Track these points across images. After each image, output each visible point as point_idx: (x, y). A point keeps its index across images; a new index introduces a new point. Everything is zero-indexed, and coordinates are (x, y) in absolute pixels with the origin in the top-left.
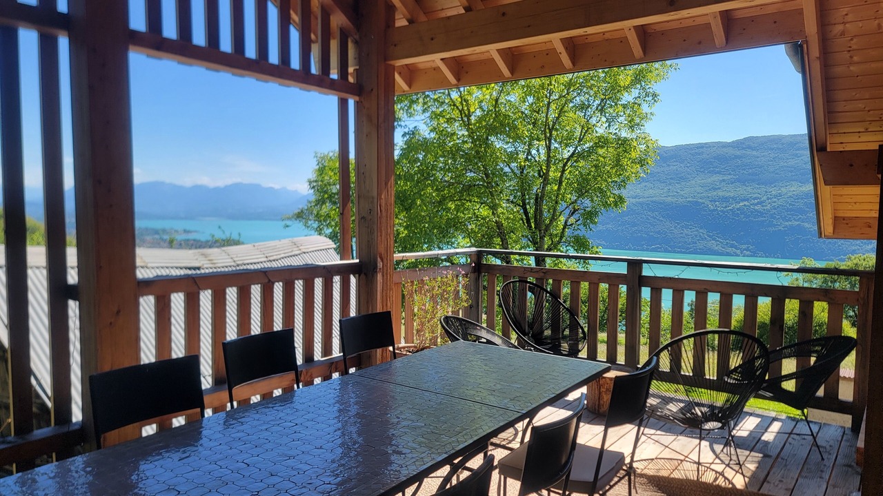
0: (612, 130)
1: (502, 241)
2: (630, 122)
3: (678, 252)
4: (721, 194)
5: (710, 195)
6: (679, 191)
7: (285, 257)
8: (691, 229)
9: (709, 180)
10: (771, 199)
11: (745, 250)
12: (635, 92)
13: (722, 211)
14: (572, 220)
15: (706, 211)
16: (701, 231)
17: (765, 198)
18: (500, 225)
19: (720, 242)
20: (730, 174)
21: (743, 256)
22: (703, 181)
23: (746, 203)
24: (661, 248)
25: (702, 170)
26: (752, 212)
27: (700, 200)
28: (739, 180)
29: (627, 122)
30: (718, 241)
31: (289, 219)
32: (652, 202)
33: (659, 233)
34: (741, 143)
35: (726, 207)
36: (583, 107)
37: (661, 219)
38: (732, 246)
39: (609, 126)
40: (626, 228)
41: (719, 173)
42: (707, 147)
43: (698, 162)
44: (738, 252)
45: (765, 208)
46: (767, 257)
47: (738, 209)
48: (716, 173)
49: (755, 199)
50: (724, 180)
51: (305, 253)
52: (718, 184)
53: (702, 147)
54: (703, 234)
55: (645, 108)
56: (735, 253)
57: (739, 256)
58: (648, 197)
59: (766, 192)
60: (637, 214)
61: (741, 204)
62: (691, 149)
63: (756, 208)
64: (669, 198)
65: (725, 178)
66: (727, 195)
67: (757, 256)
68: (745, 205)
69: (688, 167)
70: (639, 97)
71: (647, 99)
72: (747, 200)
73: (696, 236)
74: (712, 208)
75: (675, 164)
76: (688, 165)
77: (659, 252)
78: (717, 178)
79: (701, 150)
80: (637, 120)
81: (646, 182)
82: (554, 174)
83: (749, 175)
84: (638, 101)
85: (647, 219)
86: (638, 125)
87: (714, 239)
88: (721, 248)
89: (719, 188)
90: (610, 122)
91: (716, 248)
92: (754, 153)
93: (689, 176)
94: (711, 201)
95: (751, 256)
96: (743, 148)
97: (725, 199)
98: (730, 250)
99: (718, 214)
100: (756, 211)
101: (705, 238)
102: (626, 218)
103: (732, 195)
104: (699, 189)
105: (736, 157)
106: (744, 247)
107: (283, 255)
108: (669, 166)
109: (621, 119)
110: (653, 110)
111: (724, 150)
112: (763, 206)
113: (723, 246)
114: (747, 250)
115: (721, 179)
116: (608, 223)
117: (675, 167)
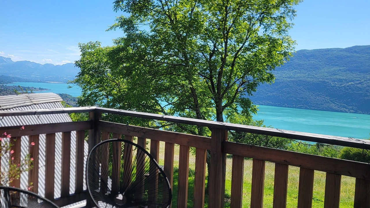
0: (268, 33)
1: (194, 100)
2: (279, 28)
3: (313, 109)
4: (338, 77)
5: (332, 78)
6: (314, 75)
7: (17, 107)
8: (320, 96)
9: (332, 69)
10: (366, 81)
11: (351, 109)
12: (282, 9)
13: (339, 87)
14: (241, 89)
15: (329, 86)
16: (326, 98)
17: (363, 80)
18: (193, 90)
19: (337, 104)
20: (344, 66)
21: (350, 113)
22: (328, 70)
23: (352, 83)
24: (303, 107)
25: (328, 63)
26: (355, 88)
27: (326, 81)
28: (349, 70)
29: (277, 29)
30: (336, 104)
31: (71, 82)
32: (299, 80)
33: (302, 98)
34: (351, 49)
35: (341, 85)
36: (250, 19)
37: (304, 90)
38: (344, 107)
39: (266, 31)
40: (284, 95)
41: (337, 65)
42: (331, 51)
43: (326, 59)
44: (347, 110)
45: (363, 86)
46: (363, 114)
47: (348, 86)
48: (336, 66)
49: (358, 81)
50: (340, 70)
51: (35, 104)
52: (337, 72)
53: (328, 51)
54: (327, 99)
55: (288, 20)
56: (345, 111)
57: (347, 112)
58: (297, 78)
59: (364, 77)
60: (290, 87)
61: (350, 83)
62: (322, 52)
63: (358, 86)
64: (309, 79)
65: (341, 68)
66: (342, 78)
67: (357, 113)
68: (352, 84)
69: (320, 62)
70: (284, 13)
71: (289, 14)
72: (353, 81)
73: (323, 100)
74: (333, 85)
75: (313, 59)
76: (320, 60)
77: (302, 109)
78: (336, 68)
79: (328, 52)
80: (283, 28)
81: (296, 69)
82: (229, 59)
83: (354, 67)
84: (283, 15)
85: (296, 90)
86: (284, 30)
87: (334, 103)
88: (337, 108)
89: (337, 74)
90: (266, 28)
91: (335, 108)
92: (358, 55)
93: (321, 67)
94: (332, 81)
95: (354, 113)
96: (352, 52)
97: (340, 80)
98: (342, 109)
99: (336, 88)
100: (358, 87)
101: (329, 102)
102: (284, 89)
103: (344, 78)
104: (326, 74)
105: (348, 57)
106: (351, 107)
107: (15, 106)
108: (309, 60)
109: (273, 27)
110: (293, 21)
111: (342, 53)
112: (362, 85)
113: (339, 107)
114: (352, 109)
115: (338, 69)
116: (273, 92)
117: (313, 62)
